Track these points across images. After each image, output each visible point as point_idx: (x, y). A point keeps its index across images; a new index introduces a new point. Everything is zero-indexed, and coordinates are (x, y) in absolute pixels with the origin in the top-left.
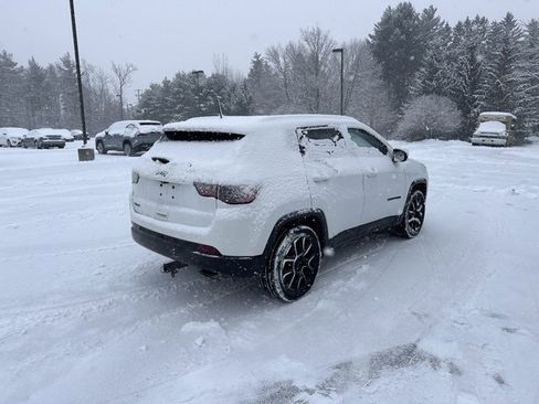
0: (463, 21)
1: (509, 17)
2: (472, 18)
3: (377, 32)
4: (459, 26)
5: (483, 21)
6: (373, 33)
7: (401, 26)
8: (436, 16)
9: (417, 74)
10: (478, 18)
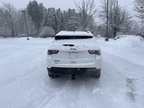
0: (50, 8)
1: (59, 9)
2: (51, 8)
3: (28, 7)
4: (49, 9)
5: (54, 9)
6: (27, 7)
7: (34, 7)
8: (43, 5)
9: (43, 20)
10: (53, 8)
